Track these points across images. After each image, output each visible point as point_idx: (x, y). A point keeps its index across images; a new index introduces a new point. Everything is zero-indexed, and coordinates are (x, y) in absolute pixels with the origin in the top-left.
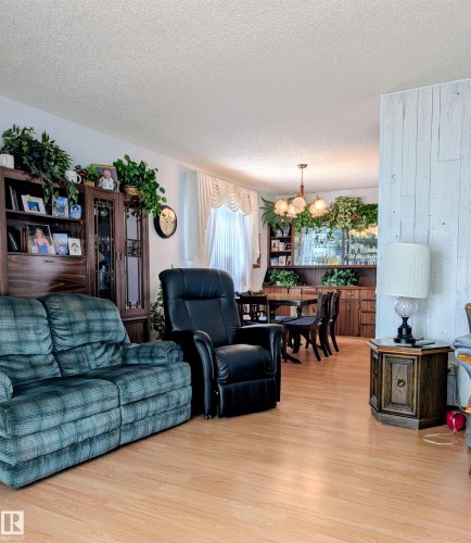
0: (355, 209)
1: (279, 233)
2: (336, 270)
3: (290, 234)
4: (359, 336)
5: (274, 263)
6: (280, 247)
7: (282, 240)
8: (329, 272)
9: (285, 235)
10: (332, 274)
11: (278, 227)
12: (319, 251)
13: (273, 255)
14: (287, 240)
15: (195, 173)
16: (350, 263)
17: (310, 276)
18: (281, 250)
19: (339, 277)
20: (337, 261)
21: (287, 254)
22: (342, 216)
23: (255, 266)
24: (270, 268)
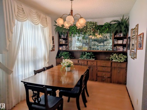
0: (94, 27)
1: (62, 37)
2: (86, 53)
3: (67, 37)
4: (96, 81)
5: (60, 48)
6: (63, 42)
7: (64, 39)
8: (83, 53)
9: (65, 37)
10: (85, 54)
11: (62, 34)
12: (78, 44)
13: (60, 45)
14: (66, 39)
16: (92, 50)
17: (75, 54)
18: (64, 43)
19: (88, 55)
20: (86, 48)
21: (66, 45)
22: (89, 30)
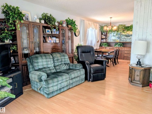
0: (123, 28)
1: (104, 34)
2: (118, 43)
3: (106, 34)
4: (124, 59)
5: (102, 41)
7: (104, 35)
8: (116, 43)
9: (105, 34)
10: (117, 44)
11: (103, 32)
12: (113, 38)
13: (102, 39)
15: (84, 20)
16: (122, 41)
17: (111, 44)
18: (104, 38)
19: (119, 45)
20: (118, 41)
21: (106, 39)
22: (120, 29)
23: (98, 42)
24: (101, 42)
